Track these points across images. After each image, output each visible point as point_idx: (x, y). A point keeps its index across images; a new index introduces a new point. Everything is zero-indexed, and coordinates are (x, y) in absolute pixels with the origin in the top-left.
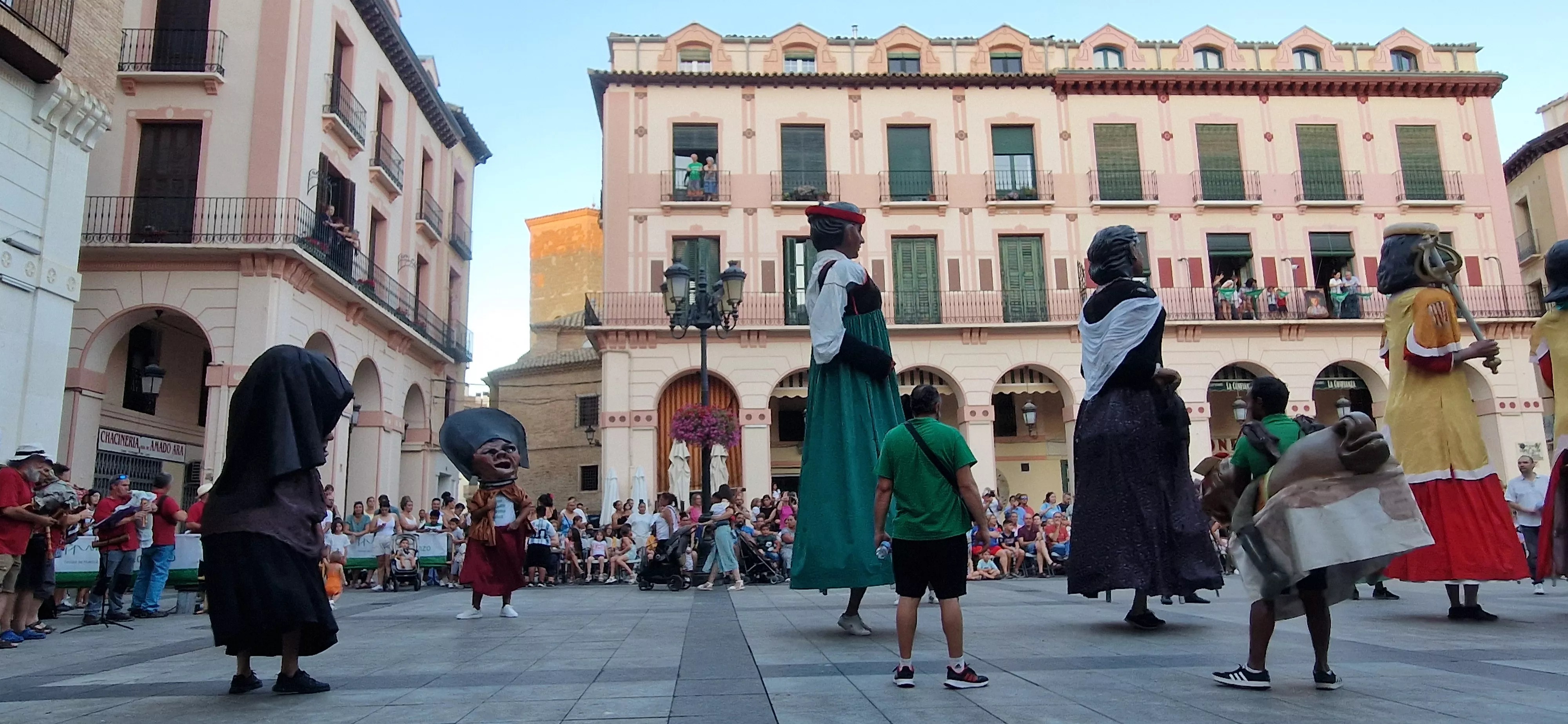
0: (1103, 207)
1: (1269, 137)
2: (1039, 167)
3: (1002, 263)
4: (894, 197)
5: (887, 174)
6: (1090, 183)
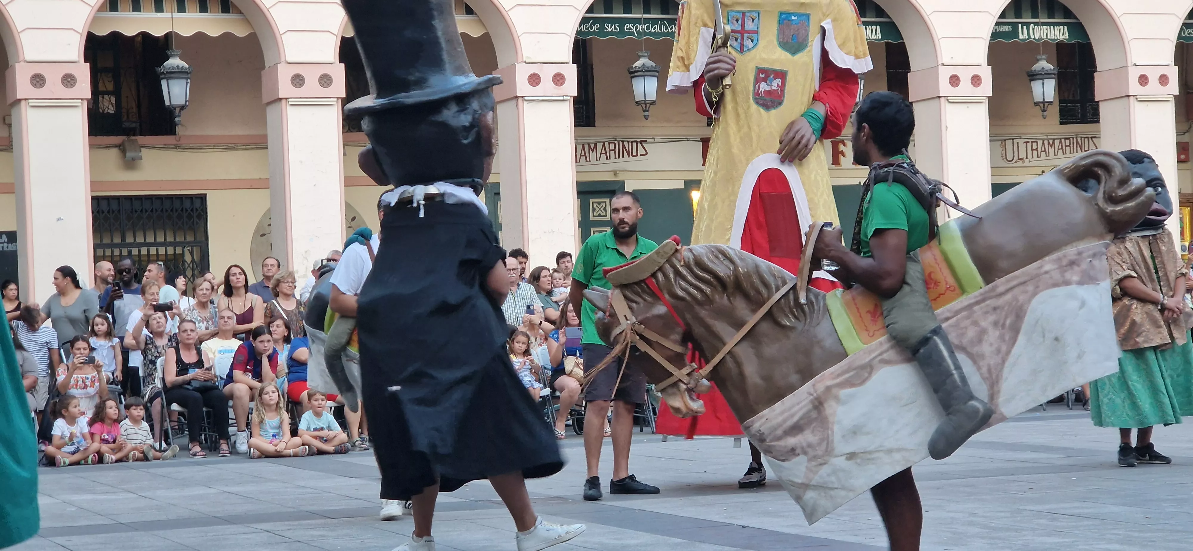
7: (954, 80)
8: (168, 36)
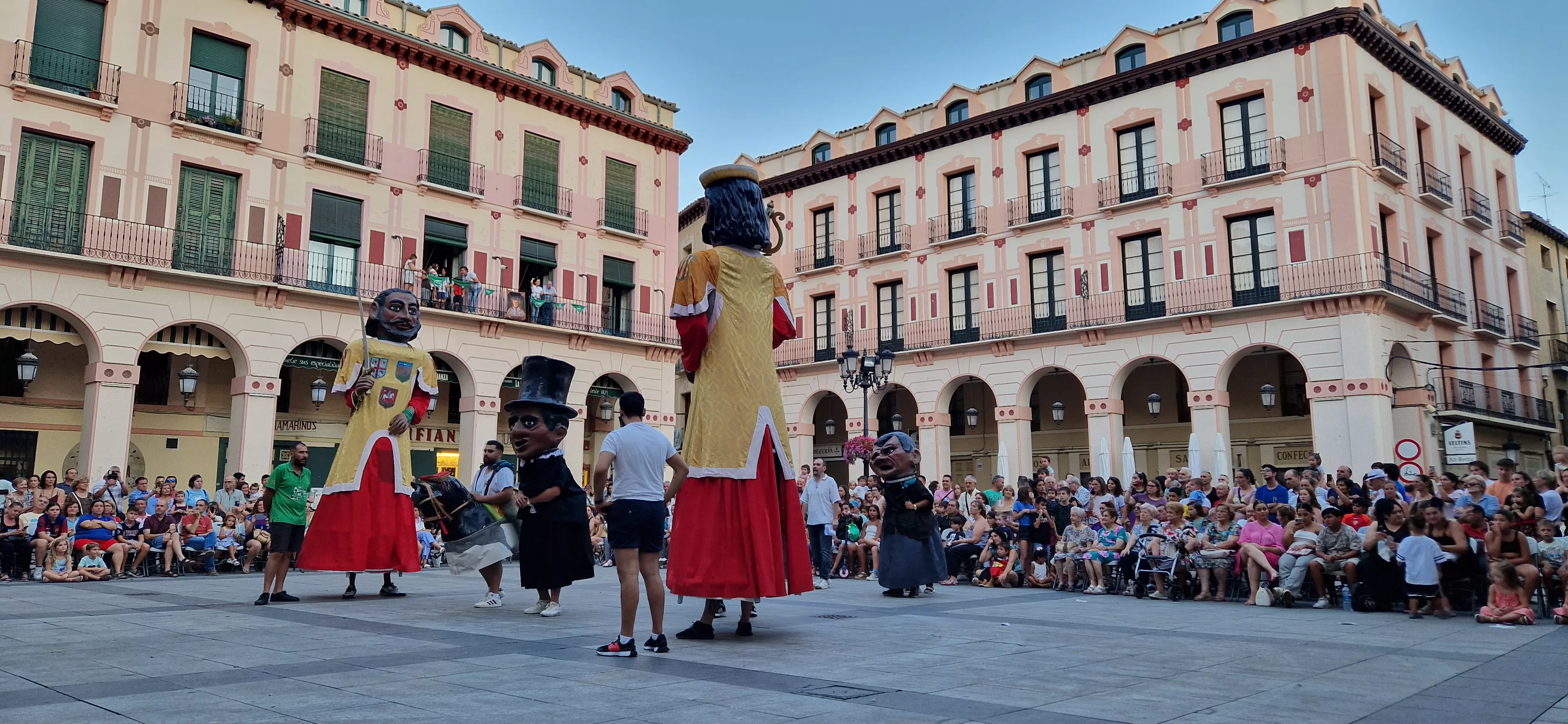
0: (319, 162)
1: (499, 135)
2: (248, 96)
3: (181, 198)
4: (34, 78)
5: (29, 47)
6: (308, 132)
7: (482, 403)
8: (27, 341)
